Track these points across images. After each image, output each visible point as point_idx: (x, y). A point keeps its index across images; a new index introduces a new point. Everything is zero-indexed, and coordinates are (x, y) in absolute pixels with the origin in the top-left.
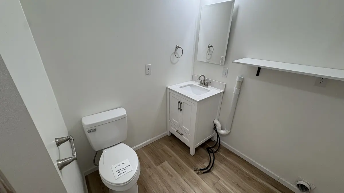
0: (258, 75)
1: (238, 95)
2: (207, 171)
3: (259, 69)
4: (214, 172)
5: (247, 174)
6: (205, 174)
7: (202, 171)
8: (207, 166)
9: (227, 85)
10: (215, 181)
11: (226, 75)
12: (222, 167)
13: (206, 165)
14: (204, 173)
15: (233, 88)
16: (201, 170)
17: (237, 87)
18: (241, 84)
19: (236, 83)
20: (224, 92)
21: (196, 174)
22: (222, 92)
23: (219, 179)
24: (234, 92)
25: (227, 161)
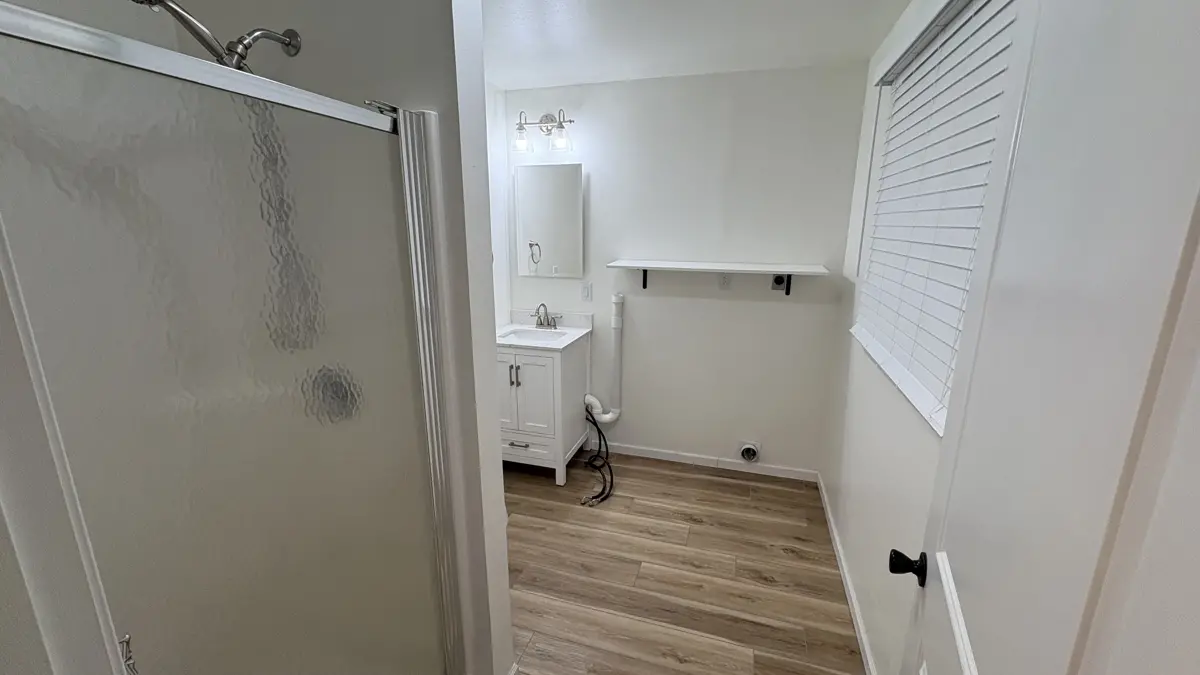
0: (645, 286)
1: (621, 332)
2: (604, 497)
3: (645, 272)
4: (618, 492)
5: (672, 476)
6: (605, 502)
7: (599, 499)
8: (600, 490)
9: (595, 318)
10: (628, 502)
11: (588, 294)
12: (627, 481)
13: (598, 489)
14: (603, 500)
15: (609, 318)
16: (594, 498)
17: (617, 315)
18: (622, 306)
19: (614, 306)
20: (591, 332)
21: (590, 509)
22: (587, 334)
23: (633, 498)
24: (613, 325)
25: (632, 470)
